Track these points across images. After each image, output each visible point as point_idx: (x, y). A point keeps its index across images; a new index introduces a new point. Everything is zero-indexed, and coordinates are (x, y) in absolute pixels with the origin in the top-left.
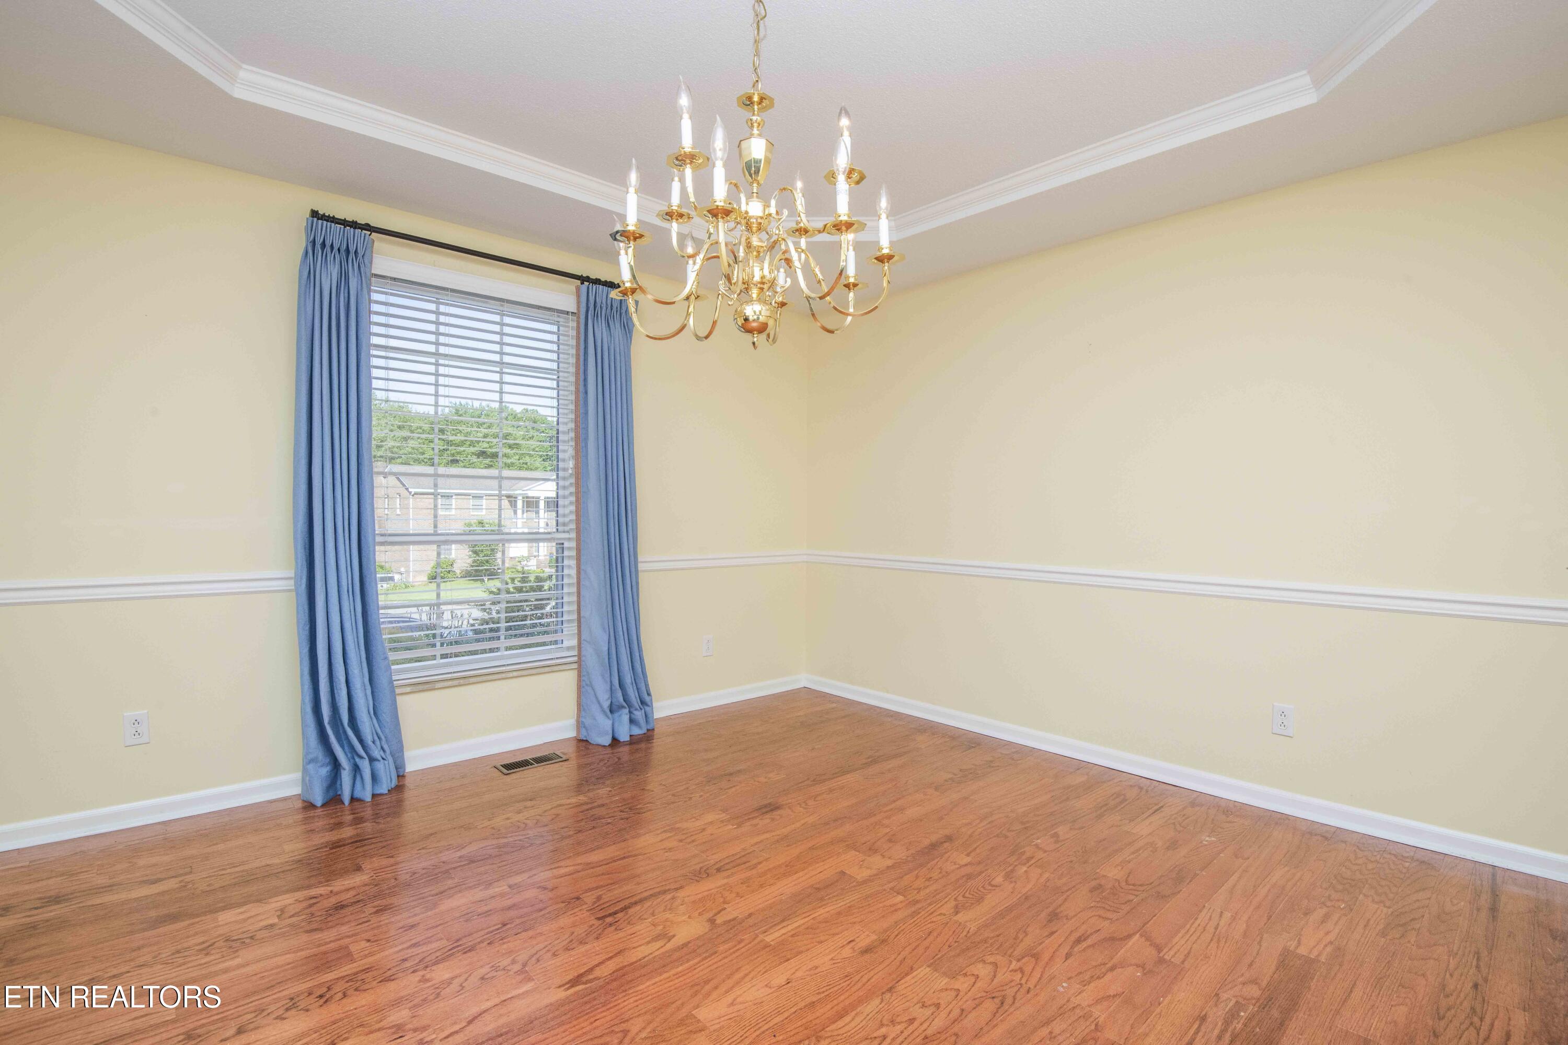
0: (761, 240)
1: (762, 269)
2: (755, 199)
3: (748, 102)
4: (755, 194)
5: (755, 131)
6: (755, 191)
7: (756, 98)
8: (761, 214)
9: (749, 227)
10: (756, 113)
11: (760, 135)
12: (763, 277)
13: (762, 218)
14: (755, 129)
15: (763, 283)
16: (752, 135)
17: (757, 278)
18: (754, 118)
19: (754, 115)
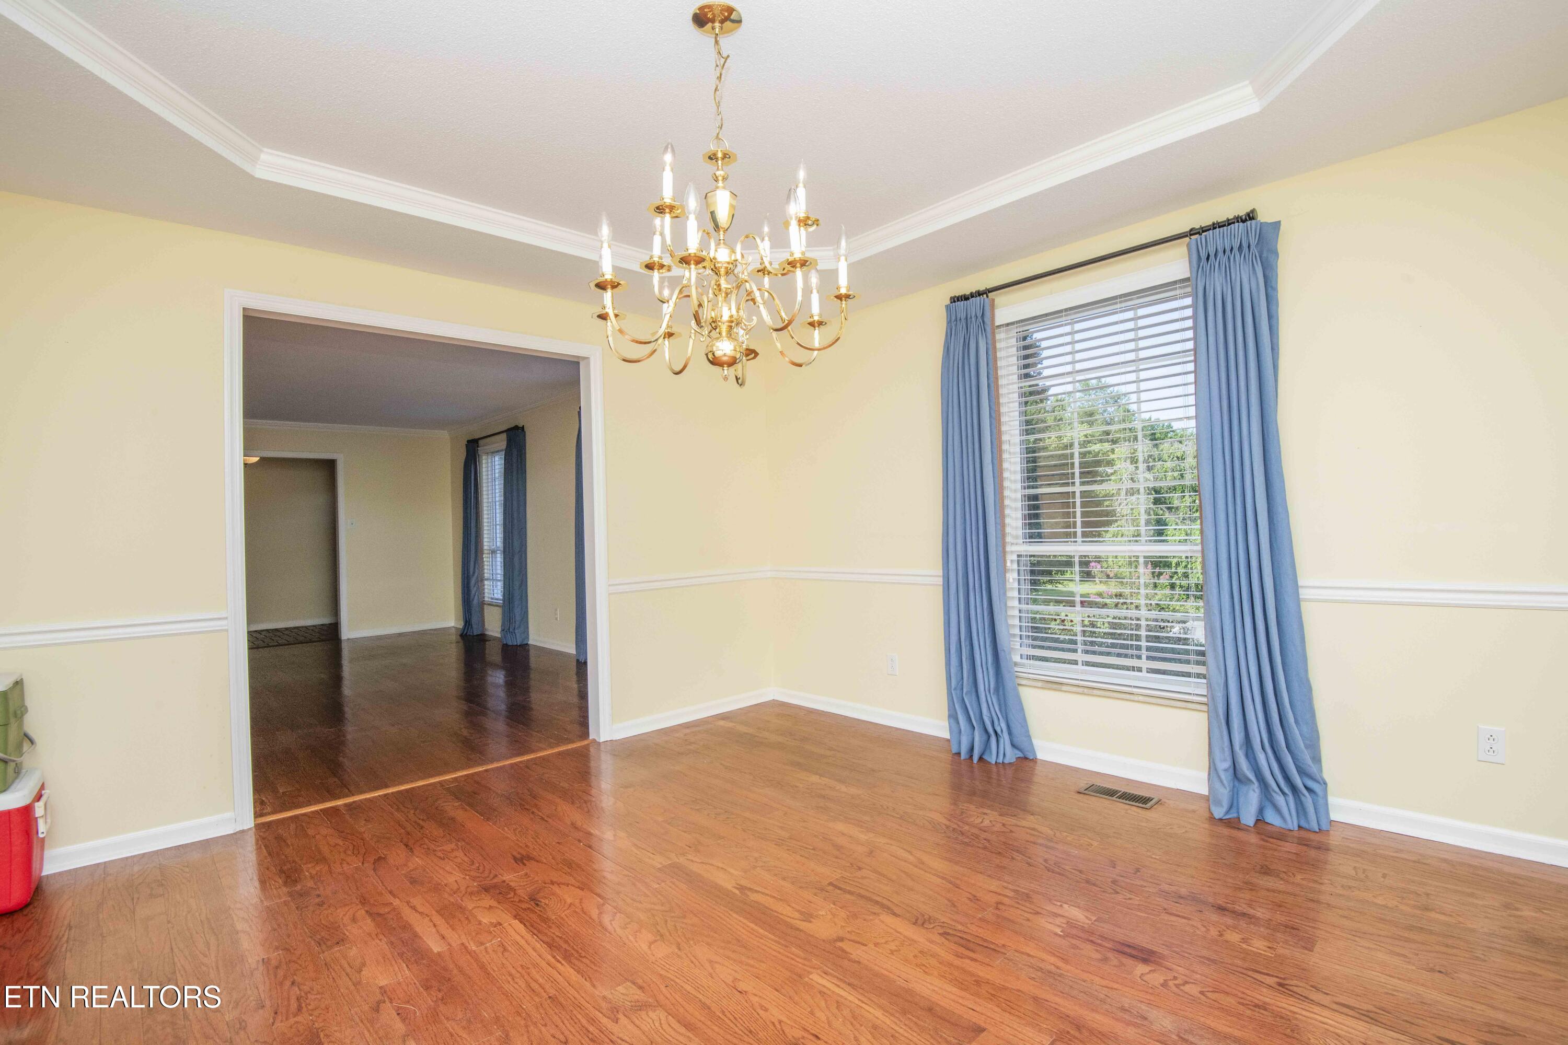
0: (728, 283)
1: (730, 309)
2: (722, 245)
3: (712, 157)
4: (722, 241)
5: (720, 184)
6: (722, 238)
7: (720, 155)
8: (728, 260)
9: (716, 271)
10: (720, 167)
11: (724, 188)
12: (731, 316)
13: (728, 263)
14: (720, 182)
15: (732, 322)
16: (717, 187)
17: (726, 318)
18: (718, 173)
19: (718, 169)
